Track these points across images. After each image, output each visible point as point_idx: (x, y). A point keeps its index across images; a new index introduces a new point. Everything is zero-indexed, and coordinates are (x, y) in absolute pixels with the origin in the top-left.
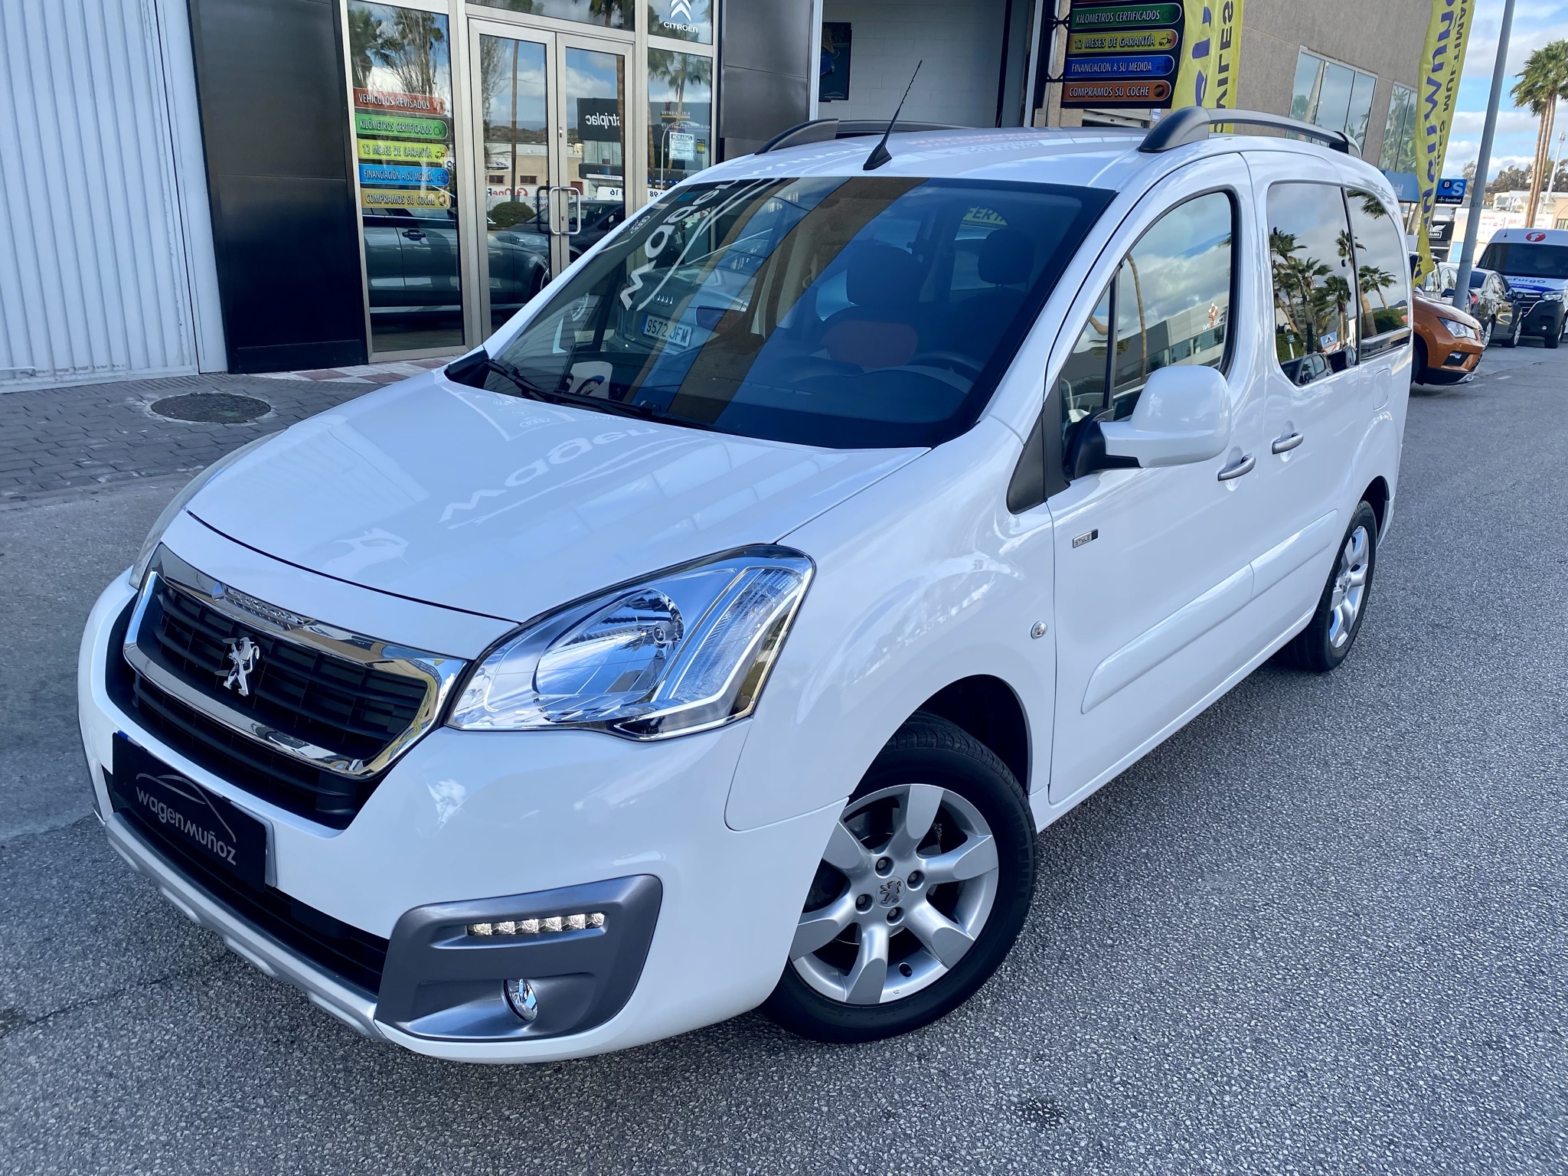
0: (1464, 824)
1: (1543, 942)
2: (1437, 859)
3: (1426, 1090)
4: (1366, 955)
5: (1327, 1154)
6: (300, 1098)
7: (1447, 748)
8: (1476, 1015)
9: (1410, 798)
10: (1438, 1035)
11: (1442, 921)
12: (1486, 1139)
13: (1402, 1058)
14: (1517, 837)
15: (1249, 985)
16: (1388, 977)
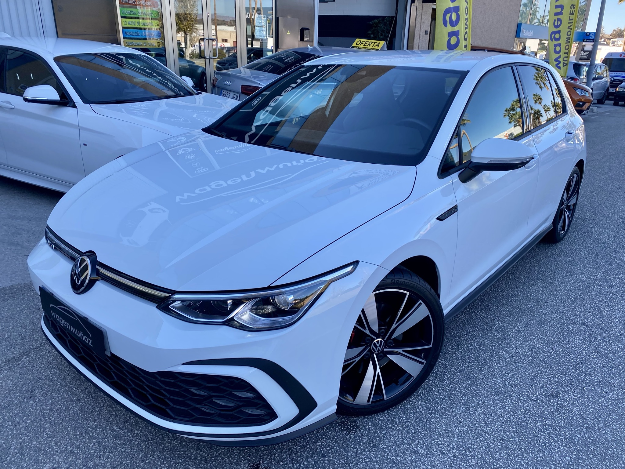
0: (558, 299)
1: (584, 350)
2: (544, 314)
3: (521, 415)
4: (505, 356)
5: (472, 444)
6: (28, 422)
7: (556, 266)
8: (549, 382)
9: (537, 288)
10: (530, 391)
11: (541, 341)
12: (544, 438)
13: (513, 401)
14: (580, 304)
15: (452, 370)
16: (513, 365)
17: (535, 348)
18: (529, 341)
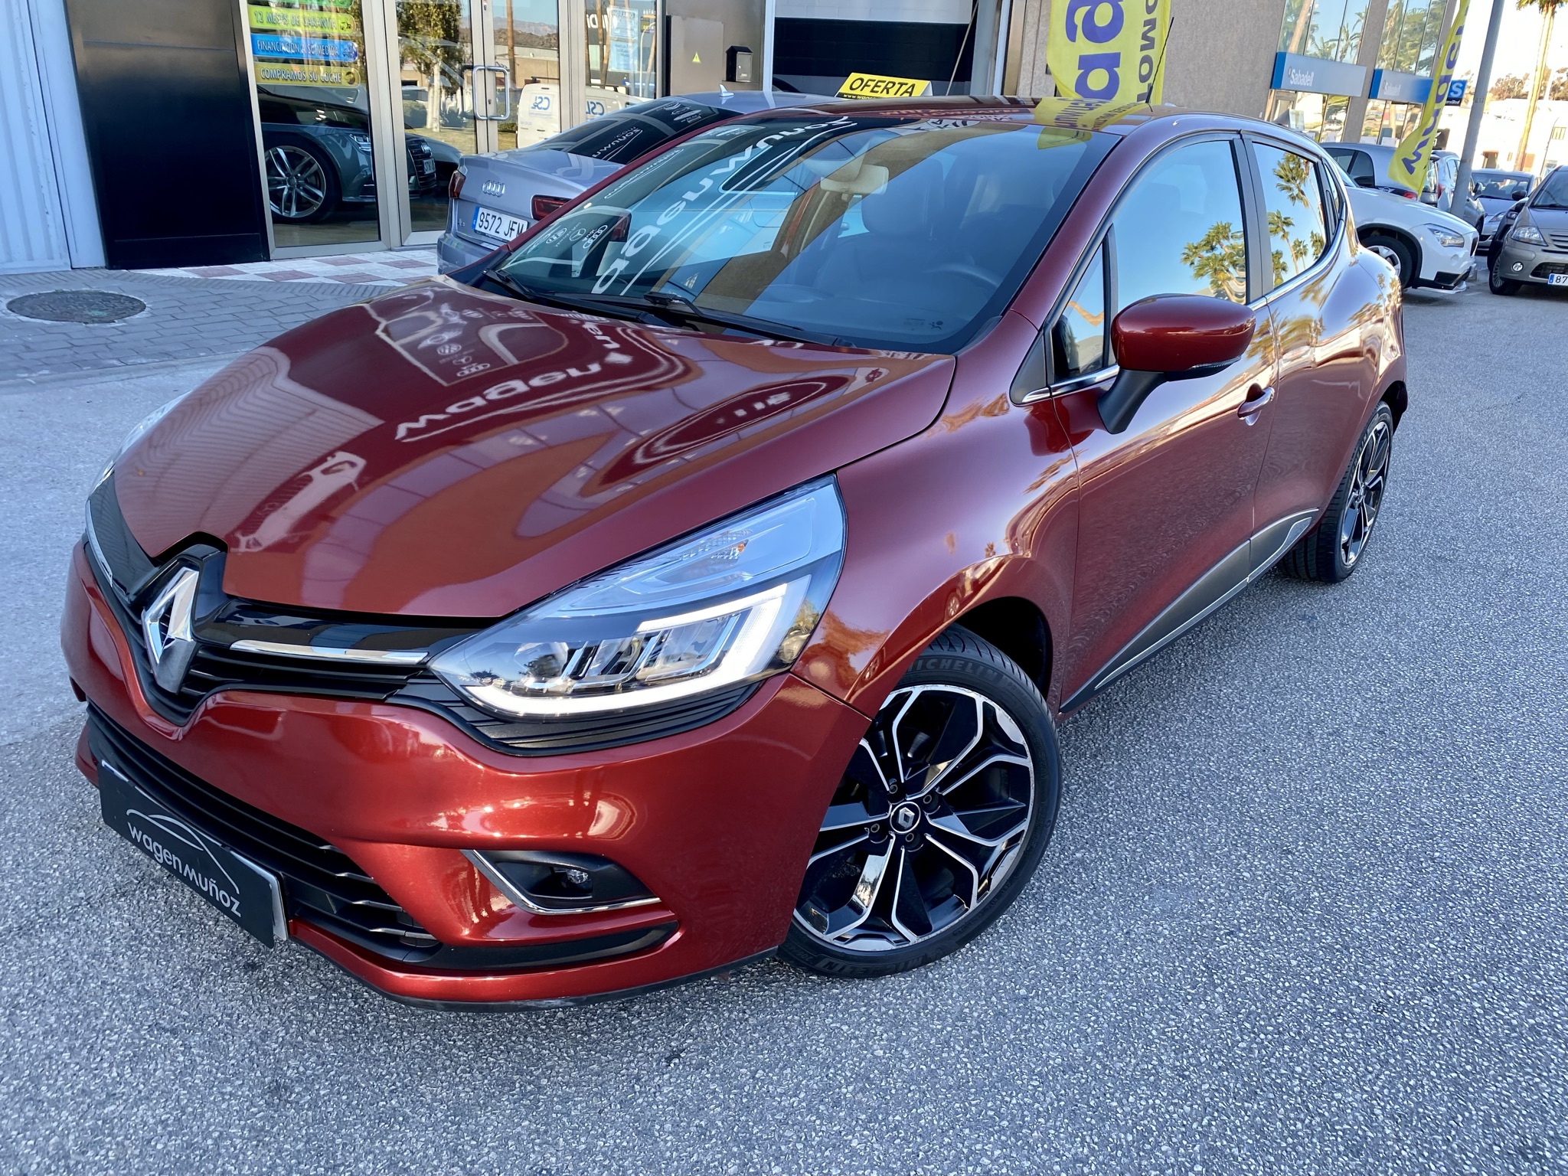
17: (1442, 984)
18: (1420, 956)
